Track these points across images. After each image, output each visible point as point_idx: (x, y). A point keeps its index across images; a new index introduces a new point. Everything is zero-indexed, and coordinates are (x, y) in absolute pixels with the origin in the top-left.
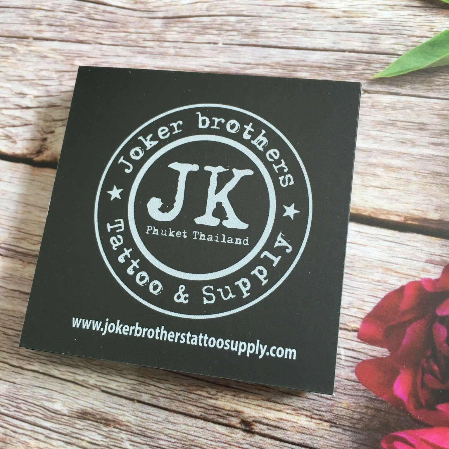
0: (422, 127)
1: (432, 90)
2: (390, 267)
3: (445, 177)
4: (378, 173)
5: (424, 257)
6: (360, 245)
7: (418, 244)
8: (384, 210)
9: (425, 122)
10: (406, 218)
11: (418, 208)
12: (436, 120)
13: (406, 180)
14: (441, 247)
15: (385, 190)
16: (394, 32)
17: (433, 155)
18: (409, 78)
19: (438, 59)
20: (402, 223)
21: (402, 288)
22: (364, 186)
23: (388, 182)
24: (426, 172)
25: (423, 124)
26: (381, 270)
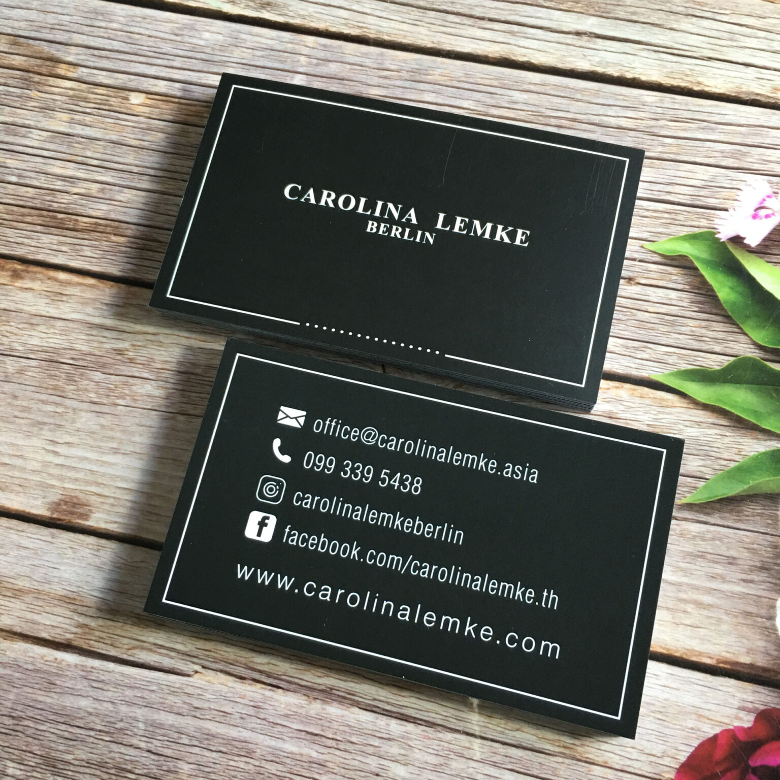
0: (732, 561)
1: (740, 520)
2: (703, 714)
3: (755, 618)
4: (689, 610)
5: (737, 704)
6: (673, 688)
7: (730, 690)
8: (696, 651)
9: (735, 556)
10: (719, 661)
11: (730, 650)
12: (746, 554)
13: (716, 619)
14: (753, 693)
15: (697, 629)
16: (702, 452)
17: (744, 593)
18: (718, 505)
19: (746, 487)
20: (714, 666)
21: (716, 737)
22: (675, 623)
23: (699, 620)
24: (737, 611)
25: (734, 558)
26: (694, 716)
